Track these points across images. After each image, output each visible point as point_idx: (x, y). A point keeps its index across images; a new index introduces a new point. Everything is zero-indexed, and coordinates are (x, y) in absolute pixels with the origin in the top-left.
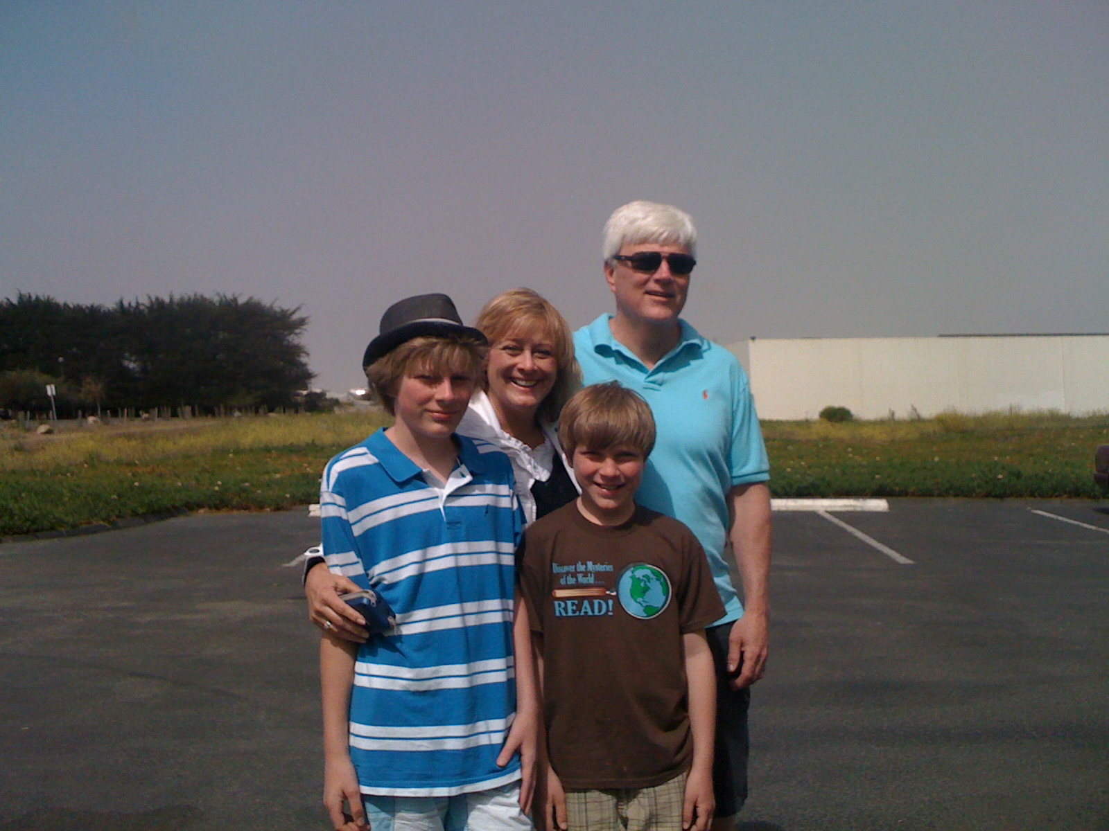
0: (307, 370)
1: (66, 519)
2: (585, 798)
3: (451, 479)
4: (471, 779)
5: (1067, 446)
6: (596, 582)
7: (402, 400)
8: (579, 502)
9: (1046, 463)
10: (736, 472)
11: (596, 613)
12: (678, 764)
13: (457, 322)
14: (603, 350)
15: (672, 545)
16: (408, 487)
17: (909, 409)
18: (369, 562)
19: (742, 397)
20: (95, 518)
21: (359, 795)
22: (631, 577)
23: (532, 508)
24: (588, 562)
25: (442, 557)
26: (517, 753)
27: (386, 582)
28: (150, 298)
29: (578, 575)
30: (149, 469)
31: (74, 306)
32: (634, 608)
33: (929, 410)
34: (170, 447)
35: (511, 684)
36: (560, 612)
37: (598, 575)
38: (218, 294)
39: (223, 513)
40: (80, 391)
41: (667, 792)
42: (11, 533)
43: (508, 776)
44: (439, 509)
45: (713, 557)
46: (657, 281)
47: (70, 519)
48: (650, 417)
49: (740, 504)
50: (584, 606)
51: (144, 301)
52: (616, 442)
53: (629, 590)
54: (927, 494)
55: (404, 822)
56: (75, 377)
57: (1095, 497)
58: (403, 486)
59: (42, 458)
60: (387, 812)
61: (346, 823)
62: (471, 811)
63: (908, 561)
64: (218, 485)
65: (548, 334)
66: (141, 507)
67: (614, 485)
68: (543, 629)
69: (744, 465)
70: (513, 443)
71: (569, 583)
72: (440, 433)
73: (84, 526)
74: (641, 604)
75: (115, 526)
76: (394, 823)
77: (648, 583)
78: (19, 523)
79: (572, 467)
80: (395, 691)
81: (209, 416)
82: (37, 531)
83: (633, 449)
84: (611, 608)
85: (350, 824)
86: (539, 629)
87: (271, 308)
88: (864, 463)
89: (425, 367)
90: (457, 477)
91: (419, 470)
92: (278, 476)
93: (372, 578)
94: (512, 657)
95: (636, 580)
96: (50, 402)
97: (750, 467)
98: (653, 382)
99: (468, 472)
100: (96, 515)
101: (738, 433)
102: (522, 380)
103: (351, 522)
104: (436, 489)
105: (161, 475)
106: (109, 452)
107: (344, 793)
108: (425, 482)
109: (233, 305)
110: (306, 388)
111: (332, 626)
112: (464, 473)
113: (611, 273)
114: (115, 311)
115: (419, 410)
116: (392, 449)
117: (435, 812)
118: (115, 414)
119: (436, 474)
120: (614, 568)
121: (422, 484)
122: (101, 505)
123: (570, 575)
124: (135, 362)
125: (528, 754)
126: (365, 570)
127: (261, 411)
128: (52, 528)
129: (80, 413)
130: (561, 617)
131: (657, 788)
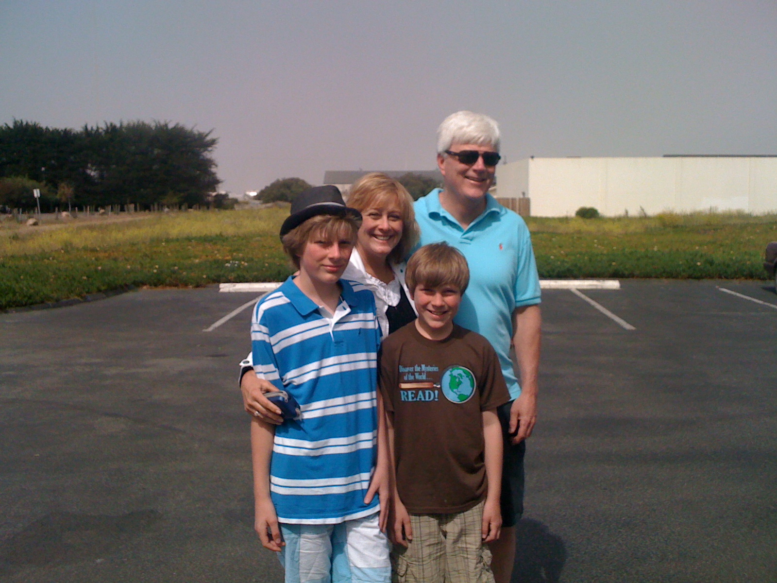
0: (216, 177)
1: (52, 295)
2: (420, 519)
3: (337, 312)
4: (350, 511)
5: (747, 238)
6: (427, 379)
7: (306, 259)
8: (417, 322)
9: (732, 252)
10: (519, 298)
11: (427, 399)
12: (477, 496)
13: (342, 204)
14: (434, 216)
15: (477, 354)
16: (309, 319)
17: (639, 209)
18: (283, 370)
19: (525, 247)
20: (72, 294)
21: (277, 524)
22: (450, 375)
23: (386, 326)
24: (422, 365)
25: (332, 366)
26: (377, 493)
27: (295, 384)
28: (106, 124)
29: (415, 373)
30: (107, 255)
31: (53, 131)
32: (452, 397)
33: (653, 210)
34: (120, 236)
35: (375, 449)
36: (404, 399)
37: (429, 374)
38: (155, 121)
39: (159, 289)
40: (57, 193)
41: (472, 515)
42: (14, 306)
43: (372, 509)
44: (329, 333)
45: (502, 357)
46: (475, 171)
47: (55, 295)
48: (466, 267)
49: (520, 318)
50: (419, 395)
51: (103, 126)
52: (443, 283)
53: (448, 384)
54: (648, 276)
55: (305, 540)
56: (53, 183)
57: (764, 279)
58: (306, 318)
59: (32, 246)
60: (296, 533)
61: (269, 541)
62: (349, 532)
63: (632, 328)
64: (156, 268)
65: (398, 204)
66: (104, 286)
67: (441, 311)
68: (394, 408)
69: (525, 293)
70: (373, 281)
71: (409, 379)
72: (331, 280)
73: (65, 300)
74: (456, 393)
75: (86, 300)
76: (300, 541)
77: (461, 379)
78: (19, 298)
79: (413, 299)
80: (301, 456)
81: (147, 212)
82: (32, 304)
83: (453, 287)
84: (436, 396)
85: (272, 542)
86: (391, 409)
87: (191, 132)
88: (605, 252)
89: (321, 235)
90: (340, 310)
91: (316, 307)
92: (197, 261)
93: (286, 380)
94: (375, 431)
95: (453, 377)
96: (36, 201)
97: (528, 295)
98: (466, 238)
99: (348, 307)
100: (72, 292)
101: (521, 272)
102: (381, 236)
103: (272, 344)
104: (327, 319)
105: (115, 259)
106: (78, 241)
107: (268, 523)
108: (320, 314)
109: (165, 128)
110: (215, 191)
111: (259, 415)
112: (346, 307)
113: (442, 162)
114: (82, 133)
115: (317, 265)
116: (299, 293)
117: (326, 533)
118: (81, 209)
119: (328, 309)
120: (439, 368)
121: (319, 316)
122: (75, 284)
123: (410, 374)
124: (95, 170)
125: (384, 495)
126: (280, 376)
127: (183, 207)
128: (42, 302)
129: (57, 209)
130: (405, 402)
131: (465, 513)
